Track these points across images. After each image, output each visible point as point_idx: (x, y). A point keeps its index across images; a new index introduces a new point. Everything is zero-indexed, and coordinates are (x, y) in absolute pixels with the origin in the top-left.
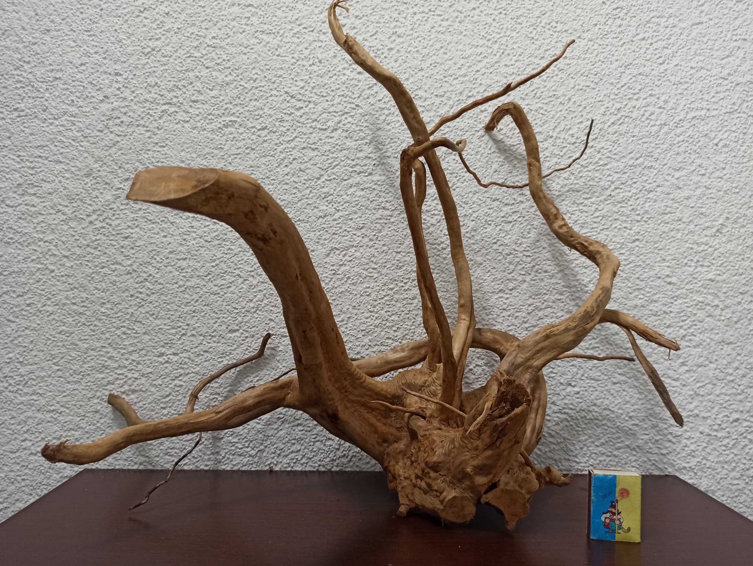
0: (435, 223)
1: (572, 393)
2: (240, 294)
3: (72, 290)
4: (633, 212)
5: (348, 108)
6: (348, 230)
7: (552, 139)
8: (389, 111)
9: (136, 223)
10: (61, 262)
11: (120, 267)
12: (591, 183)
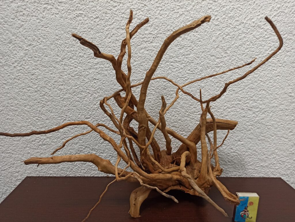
0: (183, 67)
1: (240, 144)
2: (90, 102)
3: (10, 99)
4: (278, 62)
5: (140, 6)
6: (141, 71)
7: (243, 24)
8: (162, 8)
9: (37, 67)
10: (3, 86)
11: (31, 89)
12: (260, 47)
